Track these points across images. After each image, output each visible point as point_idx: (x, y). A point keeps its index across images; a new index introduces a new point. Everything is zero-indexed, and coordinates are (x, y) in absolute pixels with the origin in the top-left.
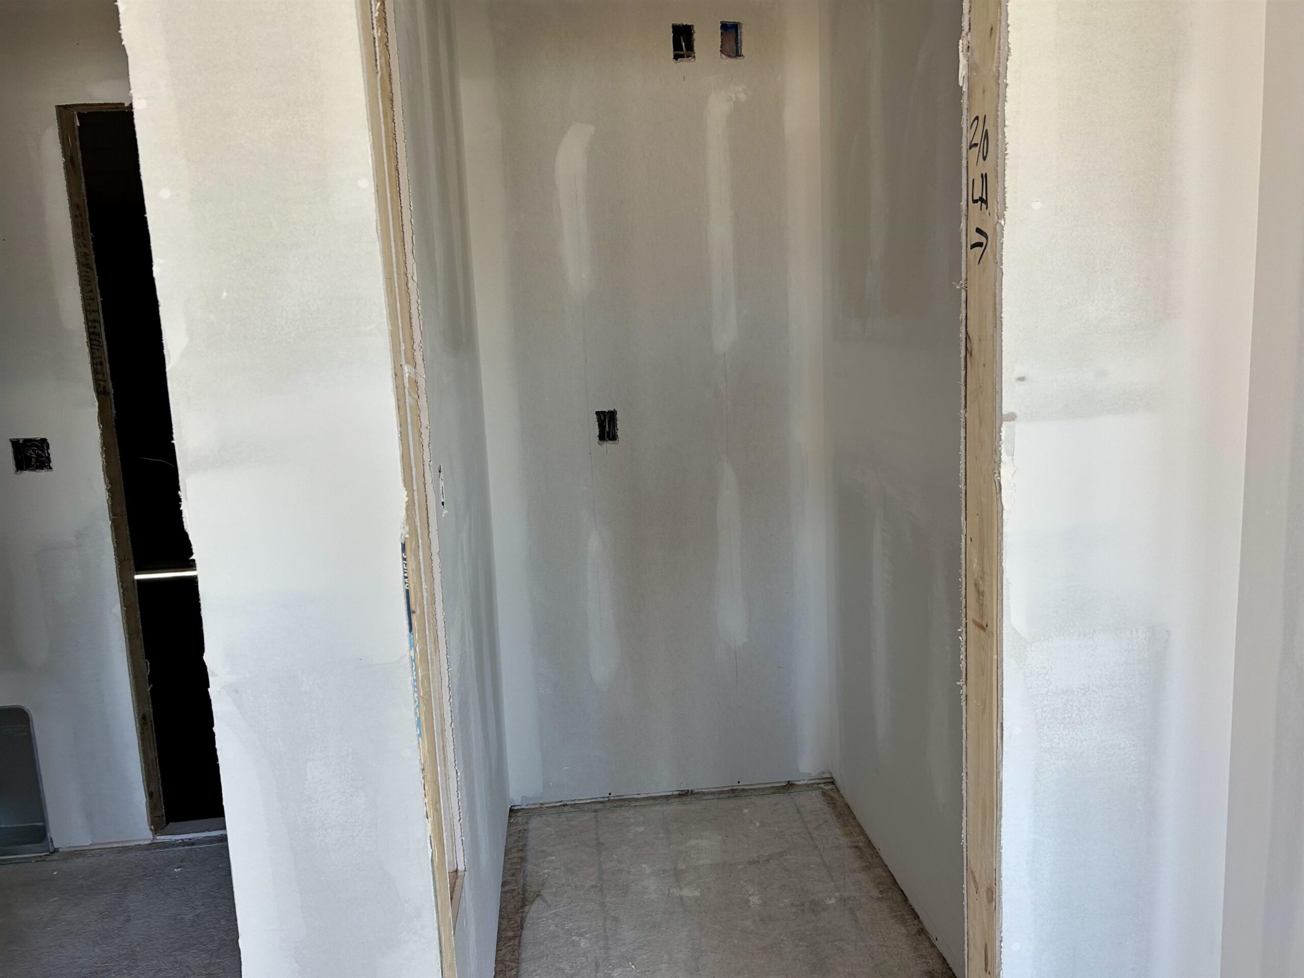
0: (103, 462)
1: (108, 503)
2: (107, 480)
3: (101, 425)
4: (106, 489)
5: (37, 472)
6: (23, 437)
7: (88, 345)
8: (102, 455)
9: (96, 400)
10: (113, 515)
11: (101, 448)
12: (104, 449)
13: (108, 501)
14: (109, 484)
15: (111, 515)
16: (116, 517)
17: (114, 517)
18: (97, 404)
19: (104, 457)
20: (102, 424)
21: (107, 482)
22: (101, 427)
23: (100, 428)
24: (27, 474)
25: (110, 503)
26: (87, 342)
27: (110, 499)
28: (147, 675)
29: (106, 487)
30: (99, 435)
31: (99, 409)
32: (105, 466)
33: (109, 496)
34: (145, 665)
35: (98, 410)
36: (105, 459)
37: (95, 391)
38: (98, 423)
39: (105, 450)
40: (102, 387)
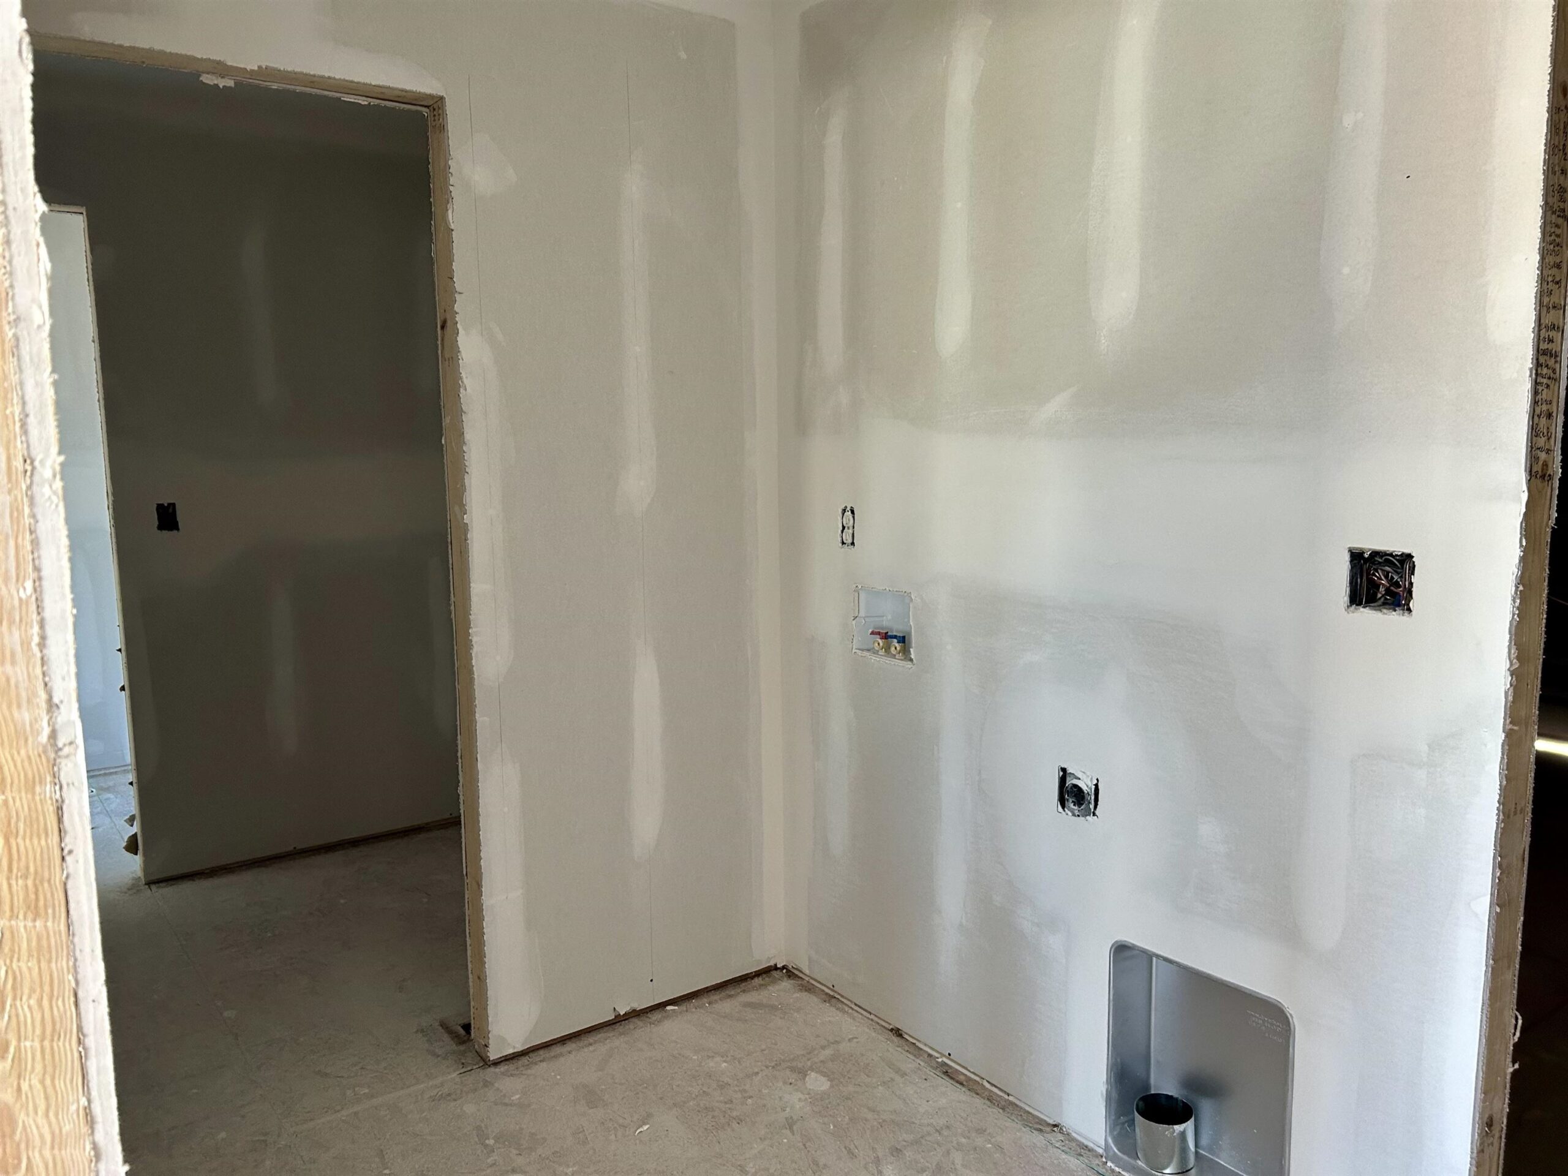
0: (1514, 615)
1: (1506, 698)
2: (1513, 652)
3: (1524, 540)
4: (1509, 670)
5: (1384, 614)
6: (1370, 547)
7: (1531, 376)
8: (1514, 601)
9: (1525, 488)
10: (1511, 723)
11: (1516, 586)
12: (1521, 588)
13: (1506, 693)
14: (1515, 661)
15: (1508, 721)
16: (1516, 728)
17: (1511, 726)
18: (1525, 497)
19: (1517, 604)
20: (1525, 538)
21: (1513, 656)
22: (1524, 544)
23: (1521, 546)
24: (1366, 615)
25: (1510, 698)
26: (1531, 370)
27: (1511, 690)
28: (1512, 1042)
29: (1508, 666)
30: (1517, 561)
31: (1526, 508)
32: (1515, 623)
33: (1511, 685)
34: (1514, 1022)
35: (1524, 510)
36: (1518, 608)
37: (1526, 471)
38: (1519, 536)
39: (1521, 591)
40: (1541, 463)
